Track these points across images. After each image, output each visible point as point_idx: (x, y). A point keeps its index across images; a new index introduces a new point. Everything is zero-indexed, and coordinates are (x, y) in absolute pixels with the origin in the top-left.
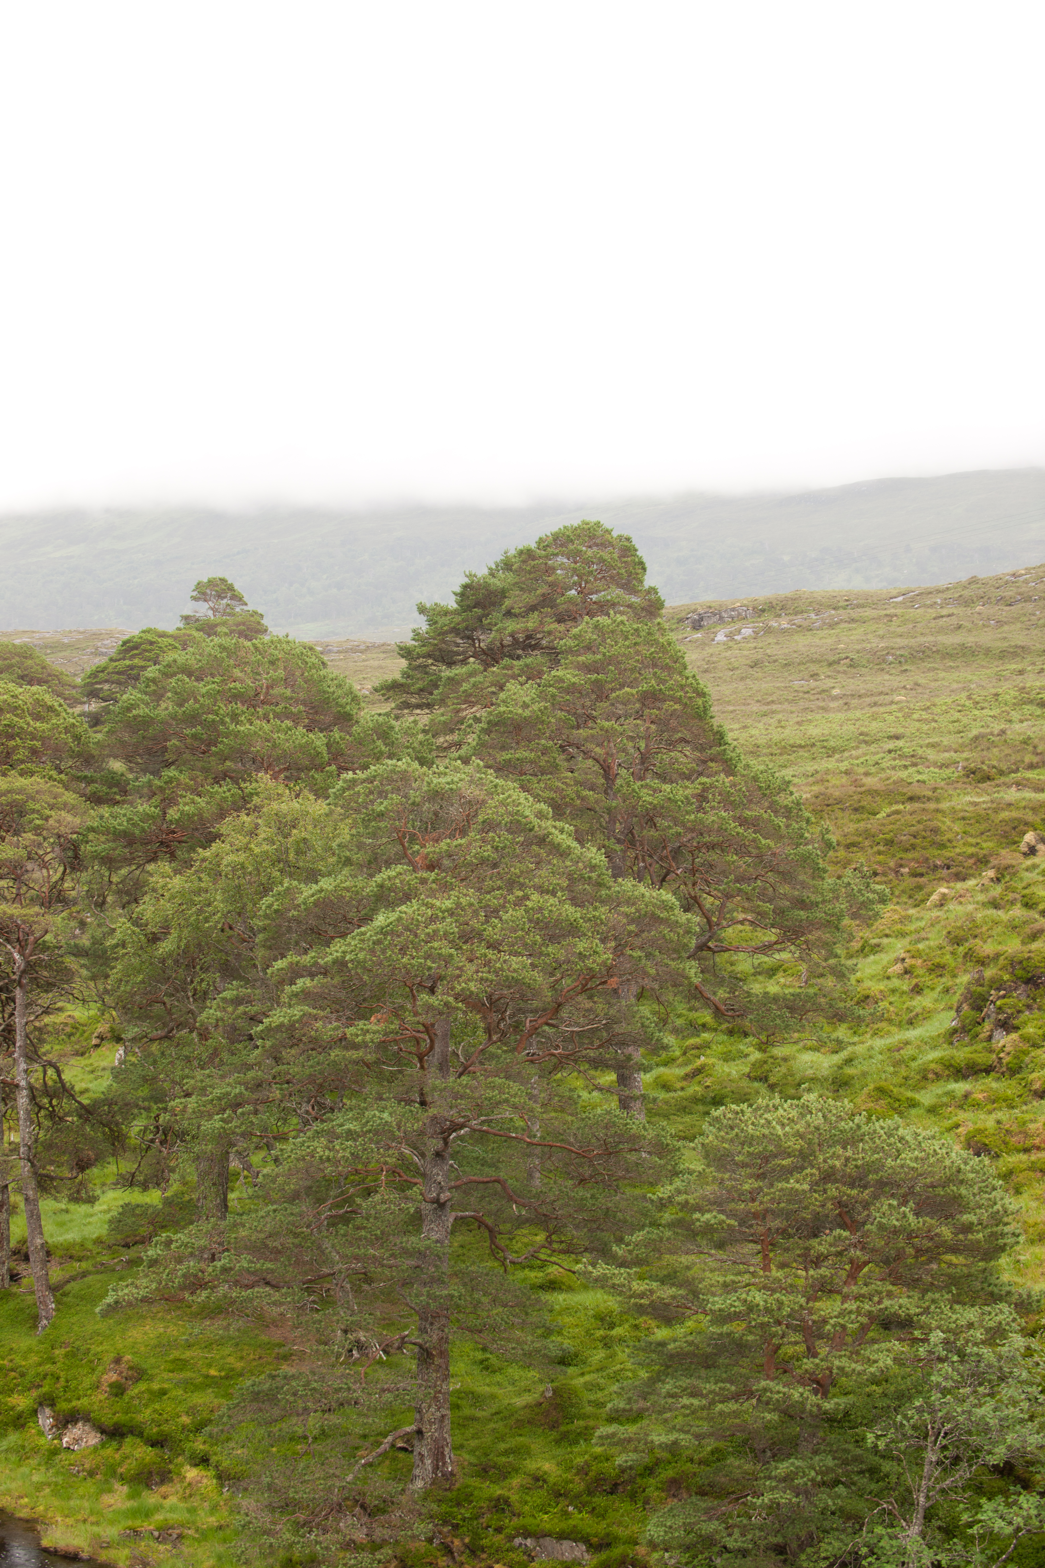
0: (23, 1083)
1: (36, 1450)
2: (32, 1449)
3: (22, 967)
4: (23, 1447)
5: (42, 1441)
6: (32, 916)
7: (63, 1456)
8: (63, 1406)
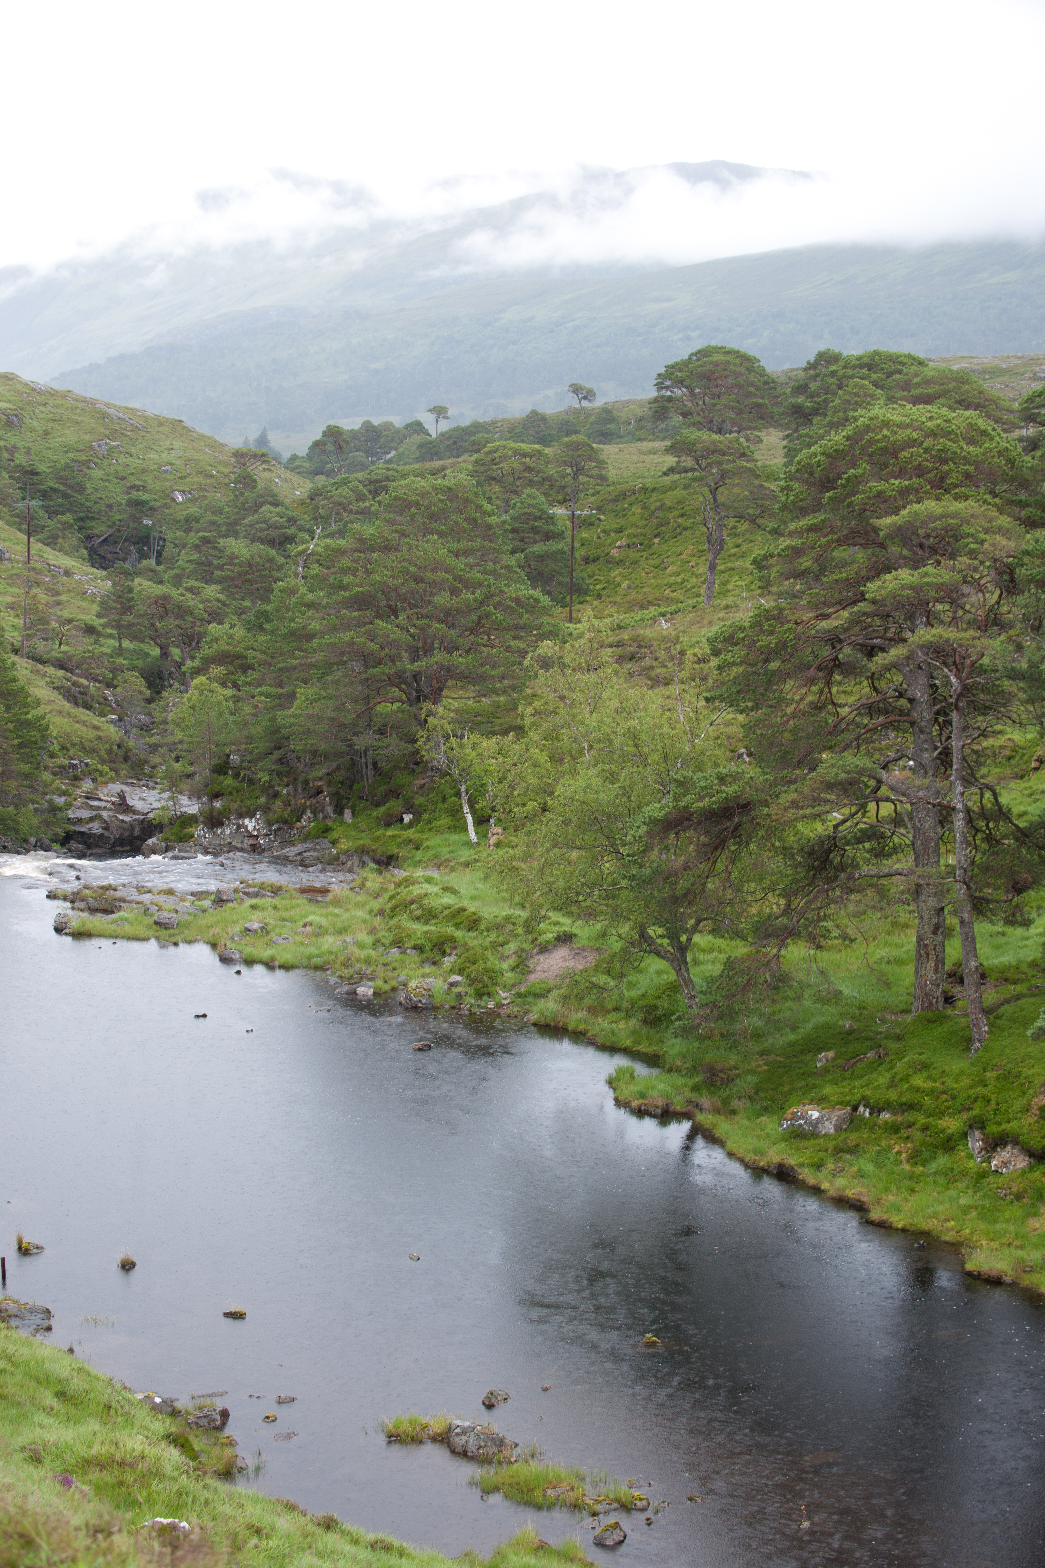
0: (959, 806)
1: (964, 1173)
2: (961, 1172)
3: (959, 690)
4: (952, 1170)
5: (971, 1164)
6: (968, 640)
7: (991, 1179)
8: (993, 1129)
